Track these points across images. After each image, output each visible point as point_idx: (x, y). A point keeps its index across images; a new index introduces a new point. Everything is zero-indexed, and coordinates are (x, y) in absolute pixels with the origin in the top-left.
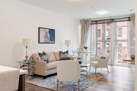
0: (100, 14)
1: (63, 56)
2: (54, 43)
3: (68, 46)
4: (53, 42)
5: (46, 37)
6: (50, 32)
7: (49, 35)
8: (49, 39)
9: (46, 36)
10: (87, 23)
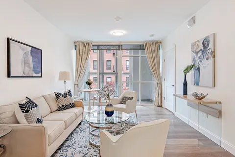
0: (114, 34)
1: (64, 101)
2: (41, 77)
3: (65, 82)
4: (40, 75)
5: (25, 64)
6: (33, 54)
7: (30, 59)
8: (32, 69)
9: (25, 62)
10: (87, 47)
